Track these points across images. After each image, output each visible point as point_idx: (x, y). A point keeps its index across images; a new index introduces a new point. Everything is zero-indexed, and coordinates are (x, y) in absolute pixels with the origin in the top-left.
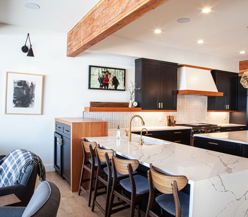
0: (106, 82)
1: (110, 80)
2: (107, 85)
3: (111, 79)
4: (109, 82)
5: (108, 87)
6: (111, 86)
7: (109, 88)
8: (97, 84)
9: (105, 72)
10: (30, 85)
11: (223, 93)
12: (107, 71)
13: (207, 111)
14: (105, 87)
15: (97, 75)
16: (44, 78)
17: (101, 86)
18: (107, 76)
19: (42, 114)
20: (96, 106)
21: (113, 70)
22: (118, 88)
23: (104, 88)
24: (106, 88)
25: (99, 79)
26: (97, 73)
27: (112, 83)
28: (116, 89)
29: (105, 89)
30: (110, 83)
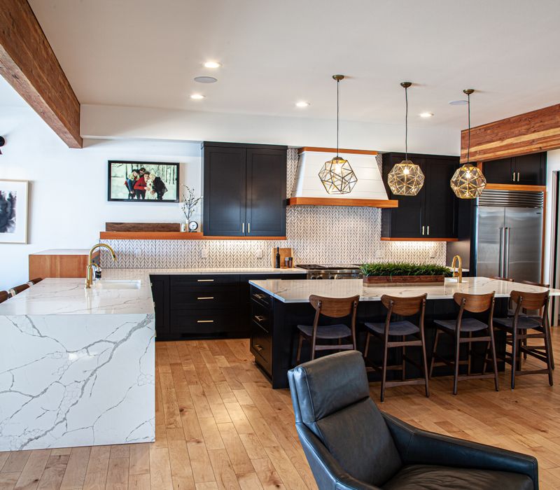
0: (140, 188)
1: (148, 184)
2: (143, 193)
3: (149, 182)
4: (145, 188)
5: (144, 196)
6: (150, 194)
7: (146, 198)
8: (124, 193)
9: (138, 171)
10: (7, 197)
11: (397, 201)
12: (143, 169)
13: (382, 240)
14: (139, 197)
15: (122, 177)
16: (30, 185)
17: (130, 195)
18: (142, 177)
19: (28, 242)
20: (115, 230)
21: (153, 166)
22: (164, 197)
23: (136, 198)
24: (141, 198)
25: (126, 183)
26: (122, 174)
27: (151, 190)
28: (160, 200)
29: (138, 200)
30: (149, 190)
